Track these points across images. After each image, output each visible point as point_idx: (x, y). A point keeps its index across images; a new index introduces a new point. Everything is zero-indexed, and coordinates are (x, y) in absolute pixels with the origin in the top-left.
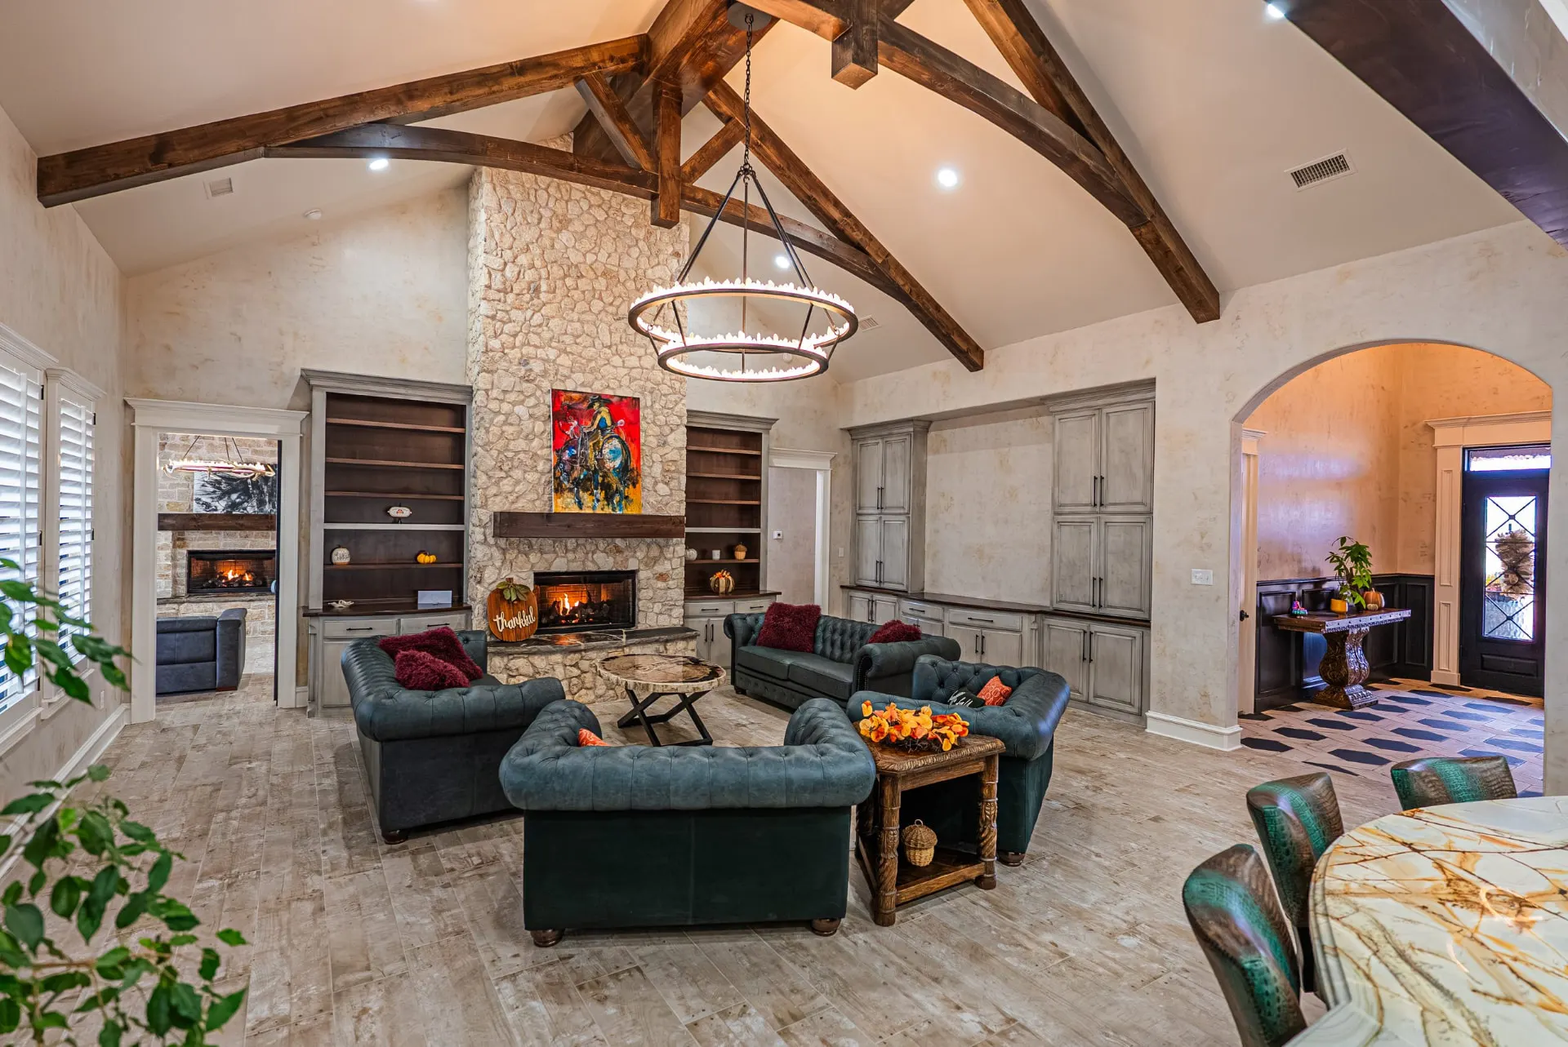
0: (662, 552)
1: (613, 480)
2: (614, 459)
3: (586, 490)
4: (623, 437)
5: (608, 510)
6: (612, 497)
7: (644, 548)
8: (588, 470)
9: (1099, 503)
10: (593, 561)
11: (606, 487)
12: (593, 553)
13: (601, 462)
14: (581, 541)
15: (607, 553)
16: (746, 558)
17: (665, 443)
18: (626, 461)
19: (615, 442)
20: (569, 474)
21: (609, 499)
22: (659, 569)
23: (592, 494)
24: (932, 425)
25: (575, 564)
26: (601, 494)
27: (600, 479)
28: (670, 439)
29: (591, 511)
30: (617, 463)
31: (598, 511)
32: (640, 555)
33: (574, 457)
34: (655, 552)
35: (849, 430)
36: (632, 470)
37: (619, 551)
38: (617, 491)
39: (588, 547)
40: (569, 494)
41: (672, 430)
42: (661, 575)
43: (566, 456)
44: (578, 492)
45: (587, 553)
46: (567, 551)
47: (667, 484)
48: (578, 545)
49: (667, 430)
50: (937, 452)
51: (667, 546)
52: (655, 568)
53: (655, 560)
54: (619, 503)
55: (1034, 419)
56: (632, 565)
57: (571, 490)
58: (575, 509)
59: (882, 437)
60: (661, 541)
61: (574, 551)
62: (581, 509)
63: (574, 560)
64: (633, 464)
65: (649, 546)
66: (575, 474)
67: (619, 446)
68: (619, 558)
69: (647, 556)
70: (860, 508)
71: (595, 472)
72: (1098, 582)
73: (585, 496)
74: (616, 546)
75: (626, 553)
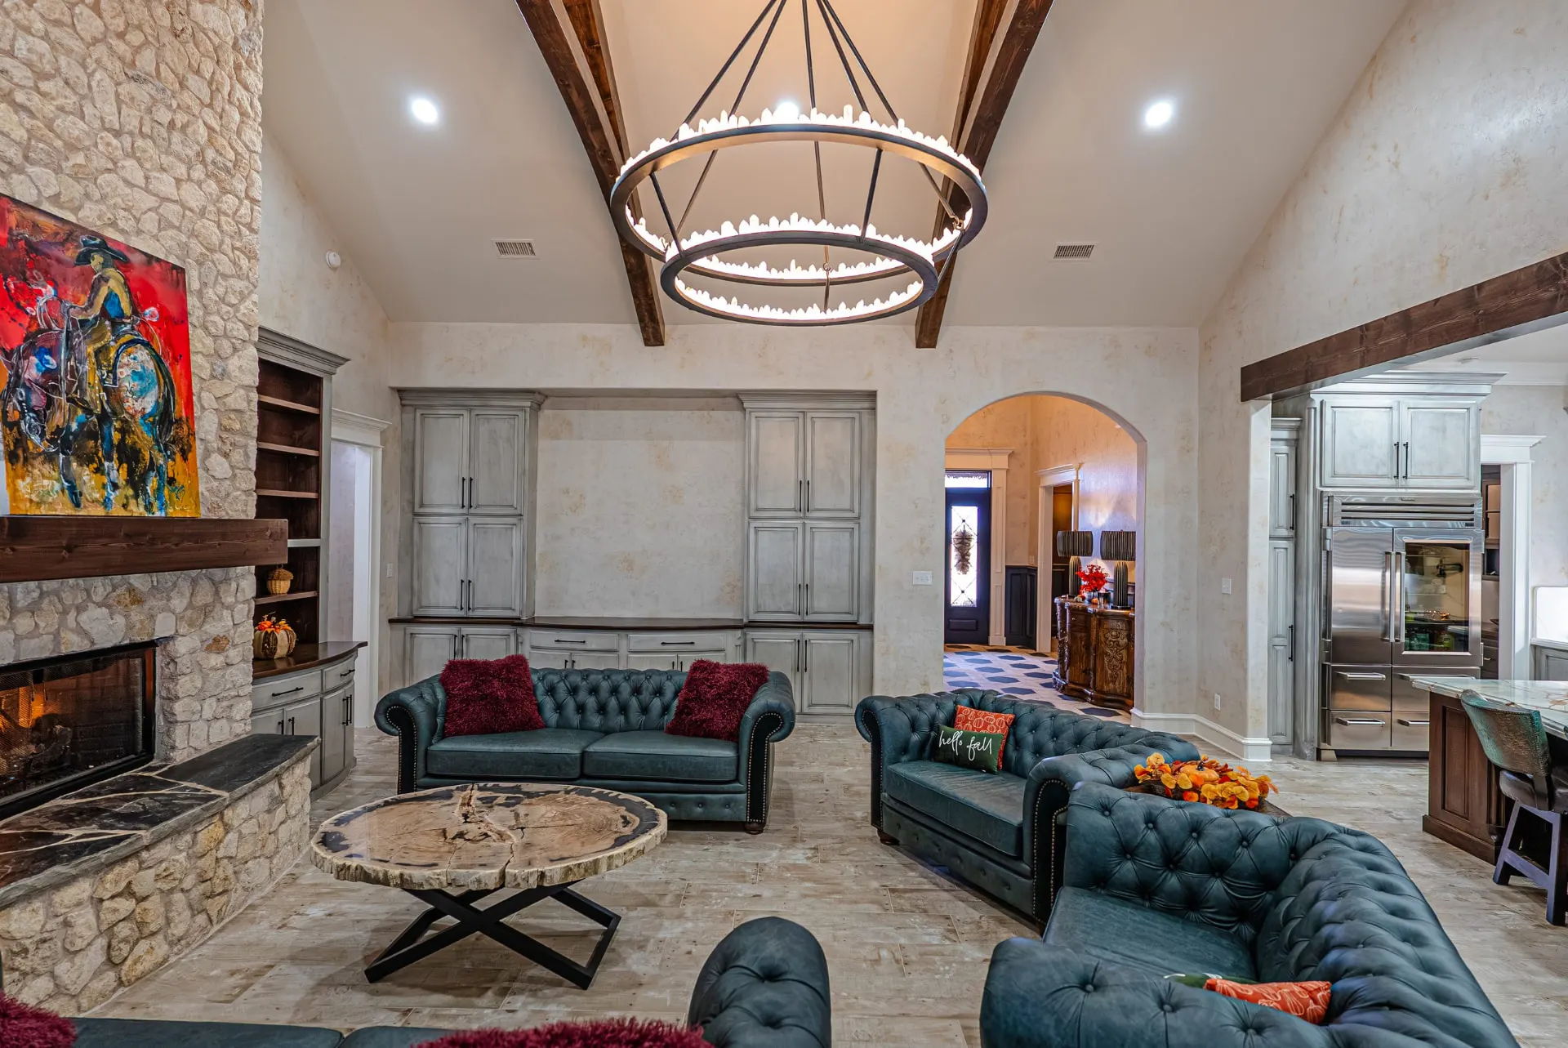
0: (217, 592)
1: (143, 437)
2: (143, 393)
3: (86, 459)
4: (158, 343)
5: (137, 510)
6: (144, 479)
7: (185, 587)
8: (88, 411)
9: (804, 508)
10: (81, 631)
11: (129, 455)
12: (80, 609)
13: (113, 394)
14: (48, 585)
15: (109, 607)
16: (291, 591)
17: (225, 374)
18: (167, 401)
19: (142, 354)
20: (42, 416)
21: (136, 483)
22: (213, 628)
23: (99, 470)
24: (548, 402)
25: (34, 642)
26: (119, 474)
27: (116, 437)
28: (233, 364)
29: (99, 512)
30: (149, 403)
31: (117, 511)
32: (179, 603)
33: (50, 374)
34: (204, 596)
35: (400, 391)
36: (179, 421)
37: (137, 599)
38: (152, 466)
39: (67, 598)
40: (47, 468)
41: (235, 350)
42: (216, 640)
43: (32, 371)
44: (67, 463)
45: (65, 612)
46: (14, 611)
47: (226, 455)
48: (42, 595)
49: (226, 346)
50: (556, 436)
51: (227, 580)
52: (207, 627)
53: (206, 612)
54: (159, 490)
55: (705, 413)
56: (163, 627)
57: (50, 458)
58: (63, 508)
59: (470, 409)
60: (218, 573)
61: (33, 609)
62: (77, 505)
63: (34, 633)
64: (178, 411)
65: (194, 582)
66: (58, 419)
67: (151, 366)
68: (137, 615)
69: (190, 605)
70: (422, 505)
71: (104, 418)
72: (804, 589)
73: (86, 477)
74: (131, 590)
75: (152, 603)
